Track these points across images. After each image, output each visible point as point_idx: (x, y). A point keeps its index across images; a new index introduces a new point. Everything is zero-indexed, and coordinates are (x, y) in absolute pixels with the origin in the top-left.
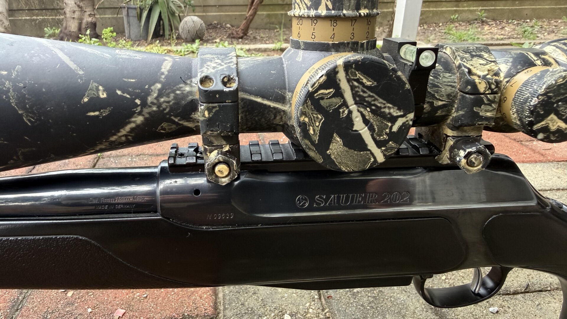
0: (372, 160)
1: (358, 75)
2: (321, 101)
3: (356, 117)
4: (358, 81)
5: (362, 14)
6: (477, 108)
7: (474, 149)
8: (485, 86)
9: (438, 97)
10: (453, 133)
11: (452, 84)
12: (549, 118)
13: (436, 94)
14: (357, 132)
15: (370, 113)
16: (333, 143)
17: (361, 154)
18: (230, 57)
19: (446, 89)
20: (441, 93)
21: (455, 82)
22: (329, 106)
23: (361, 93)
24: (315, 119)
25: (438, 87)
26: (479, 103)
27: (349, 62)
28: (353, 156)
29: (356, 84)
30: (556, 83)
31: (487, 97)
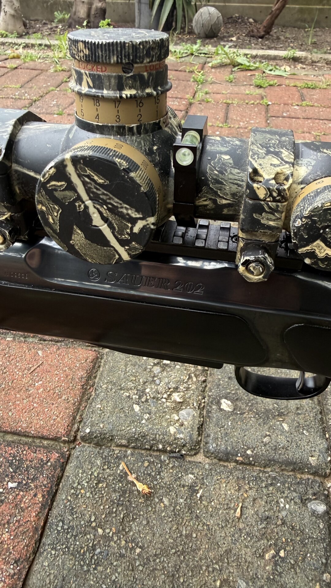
0: (117, 256)
1: (88, 171)
2: (54, 192)
3: (94, 213)
4: (89, 177)
5: (124, 96)
6: (257, 215)
7: (252, 258)
8: (265, 192)
9: (221, 195)
10: (243, 235)
11: (239, 182)
12: (315, 244)
13: (219, 191)
14: (97, 228)
15: (107, 211)
16: (74, 234)
17: (104, 249)
18: (7, 125)
19: (230, 187)
20: (225, 191)
21: (243, 181)
22: (64, 198)
23: (95, 190)
24: (53, 209)
25: (222, 183)
26: (260, 209)
27: (76, 157)
28: (97, 250)
29: (87, 179)
30: (322, 207)
31: (268, 205)
